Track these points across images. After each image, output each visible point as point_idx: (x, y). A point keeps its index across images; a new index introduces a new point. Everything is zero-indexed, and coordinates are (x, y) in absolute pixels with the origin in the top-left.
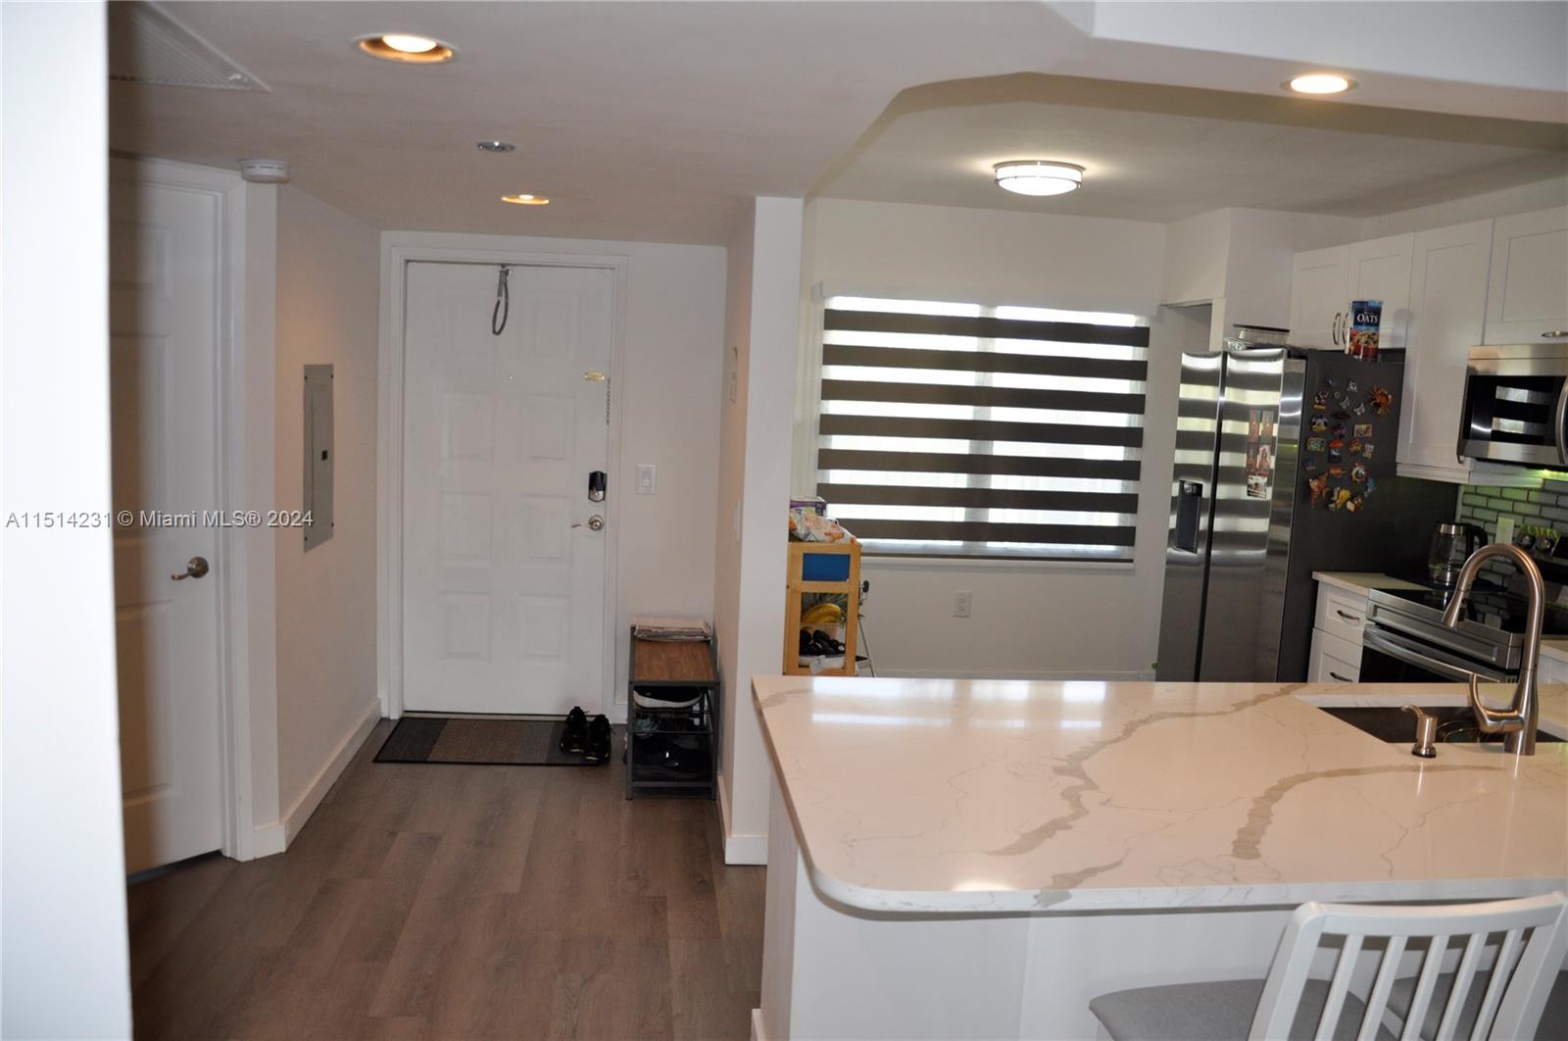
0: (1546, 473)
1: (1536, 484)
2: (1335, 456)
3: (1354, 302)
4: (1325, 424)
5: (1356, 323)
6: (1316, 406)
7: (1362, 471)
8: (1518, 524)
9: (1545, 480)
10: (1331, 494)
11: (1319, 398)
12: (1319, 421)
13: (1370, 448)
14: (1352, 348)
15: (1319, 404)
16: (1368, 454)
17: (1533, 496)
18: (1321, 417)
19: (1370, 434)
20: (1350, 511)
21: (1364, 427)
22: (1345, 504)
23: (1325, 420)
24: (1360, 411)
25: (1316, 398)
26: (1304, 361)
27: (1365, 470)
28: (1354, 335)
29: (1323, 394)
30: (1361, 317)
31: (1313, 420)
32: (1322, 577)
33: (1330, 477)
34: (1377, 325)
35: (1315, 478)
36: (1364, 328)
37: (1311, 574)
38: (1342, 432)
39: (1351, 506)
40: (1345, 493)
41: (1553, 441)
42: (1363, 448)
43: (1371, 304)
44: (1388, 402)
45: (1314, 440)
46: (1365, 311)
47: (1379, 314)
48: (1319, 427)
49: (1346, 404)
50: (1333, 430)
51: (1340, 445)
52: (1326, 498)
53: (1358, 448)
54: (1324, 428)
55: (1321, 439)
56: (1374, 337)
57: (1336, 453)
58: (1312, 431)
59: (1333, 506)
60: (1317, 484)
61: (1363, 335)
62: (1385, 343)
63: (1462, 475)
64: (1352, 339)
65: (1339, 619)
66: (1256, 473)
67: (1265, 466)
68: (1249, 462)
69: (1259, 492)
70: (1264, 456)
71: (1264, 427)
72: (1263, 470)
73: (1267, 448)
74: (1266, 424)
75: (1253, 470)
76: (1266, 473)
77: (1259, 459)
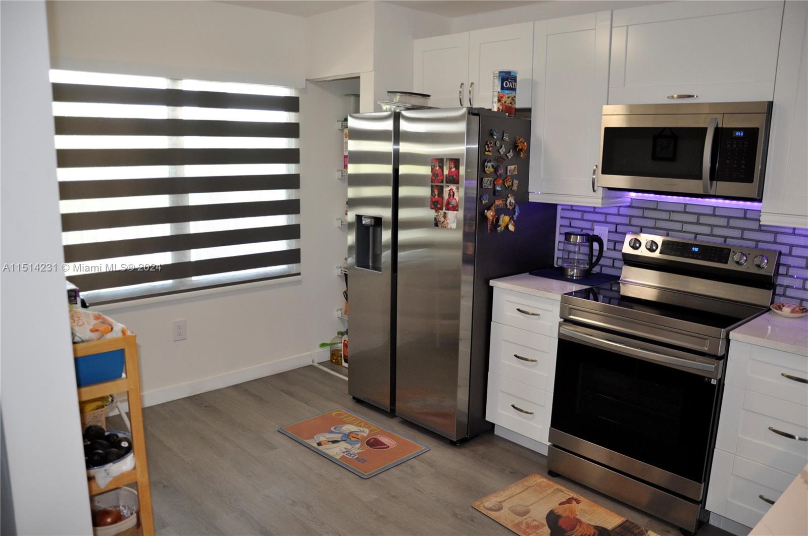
0: (633, 195)
1: (627, 202)
2: (498, 191)
3: (500, 72)
4: (492, 166)
5: (502, 88)
6: (486, 153)
7: (513, 201)
8: (611, 230)
9: (632, 199)
10: (498, 220)
11: (488, 147)
12: (489, 164)
13: (516, 182)
14: (501, 107)
15: (489, 151)
16: (515, 188)
17: (623, 211)
18: (490, 162)
19: (516, 173)
20: (511, 231)
21: (513, 167)
22: (507, 227)
23: (492, 163)
24: (510, 155)
25: (486, 147)
26: (478, 117)
27: (515, 200)
28: (502, 97)
29: (490, 143)
30: (506, 84)
31: (486, 164)
32: (492, 283)
33: (496, 206)
34: (514, 89)
35: (489, 209)
36: (506, 92)
37: (489, 281)
38: (501, 171)
39: (511, 228)
40: (507, 218)
41: (699, 177)
42: (512, 183)
43: (512, 74)
44: (525, 148)
45: (485, 180)
46: (508, 79)
47: (515, 81)
48: (489, 169)
49: (502, 151)
50: (496, 169)
51: (501, 182)
52: (496, 224)
53: (510, 183)
54: (492, 170)
55: (490, 179)
56: (513, 99)
57: (498, 188)
58: (484, 171)
59: (499, 229)
60: (490, 214)
61: (508, 97)
62: (519, 105)
63: (595, 200)
64: (499, 101)
65: (518, 315)
66: (444, 208)
67: (453, 202)
68: (434, 200)
69: (448, 223)
70: (452, 194)
71: (449, 172)
72: (451, 206)
73: (454, 187)
74: (450, 168)
75: (439, 206)
76: (455, 208)
77: (446, 196)
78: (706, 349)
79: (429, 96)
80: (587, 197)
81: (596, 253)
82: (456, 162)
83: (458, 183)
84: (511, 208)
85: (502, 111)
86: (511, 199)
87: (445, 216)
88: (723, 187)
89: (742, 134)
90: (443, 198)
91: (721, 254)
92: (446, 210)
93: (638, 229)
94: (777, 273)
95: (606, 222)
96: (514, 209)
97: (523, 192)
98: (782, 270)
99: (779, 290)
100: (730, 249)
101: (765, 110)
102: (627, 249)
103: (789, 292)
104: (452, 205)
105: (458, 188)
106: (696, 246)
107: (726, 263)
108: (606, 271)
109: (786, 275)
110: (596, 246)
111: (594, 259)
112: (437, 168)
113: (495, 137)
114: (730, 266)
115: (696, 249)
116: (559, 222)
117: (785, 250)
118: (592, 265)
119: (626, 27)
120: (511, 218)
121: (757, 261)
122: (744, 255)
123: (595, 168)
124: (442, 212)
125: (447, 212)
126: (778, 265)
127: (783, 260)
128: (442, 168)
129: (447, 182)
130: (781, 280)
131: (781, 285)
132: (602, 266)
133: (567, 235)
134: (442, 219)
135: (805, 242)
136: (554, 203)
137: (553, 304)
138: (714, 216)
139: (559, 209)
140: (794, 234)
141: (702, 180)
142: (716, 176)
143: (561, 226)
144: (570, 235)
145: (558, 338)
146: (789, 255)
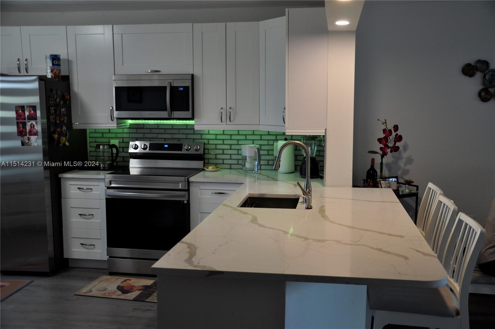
0: (130, 122)
1: (128, 126)
2: (58, 123)
3: (51, 55)
4: (54, 109)
5: (53, 64)
6: (50, 102)
7: (65, 129)
8: (120, 141)
9: (130, 124)
10: (59, 139)
11: (51, 99)
13: (66, 118)
14: (53, 75)
15: (51, 101)
16: (65, 121)
17: (126, 130)
18: (52, 107)
19: (65, 113)
20: (67, 146)
21: (63, 109)
22: (64, 144)
23: (53, 108)
24: (62, 103)
25: (50, 98)
26: (44, 82)
27: (66, 128)
29: (52, 96)
30: (55, 62)
31: (51, 108)
32: (60, 175)
33: (58, 132)
34: (60, 65)
35: (54, 133)
36: (56, 67)
37: (58, 175)
38: (58, 112)
39: (67, 144)
40: (64, 139)
41: (165, 109)
42: (64, 119)
43: (58, 56)
44: (69, 98)
45: (51, 117)
46: (55, 59)
47: (60, 61)
48: (52, 111)
49: (58, 100)
50: (56, 112)
51: (58, 118)
52: (59, 142)
53: (63, 119)
54: (54, 111)
55: (53, 116)
56: (60, 71)
57: (58, 122)
58: (51, 113)
59: (60, 145)
60: (56, 136)
61: (57, 70)
62: (63, 73)
63: (113, 125)
64: (52, 71)
65: (78, 191)
66: (28, 135)
67: (34, 131)
68: (19, 130)
69: (31, 143)
70: (32, 126)
71: (29, 114)
72: (32, 133)
73: (34, 122)
74: (30, 111)
75: (24, 134)
76: (36, 134)
77: (28, 128)
78: (180, 187)
80: (108, 123)
81: (114, 155)
82: (34, 108)
83: (36, 119)
84: (65, 133)
85: (54, 77)
86: (64, 128)
87: (29, 139)
88: (176, 114)
89: (182, 89)
90: (26, 129)
91: (179, 147)
92: (29, 135)
93: (135, 139)
94: (204, 153)
95: (116, 138)
96: (66, 133)
97: (69, 124)
98: (206, 151)
99: (206, 161)
100: (182, 144)
101: (190, 78)
102: (131, 150)
103: (211, 161)
104: (34, 132)
105: (36, 123)
106: (166, 144)
107: (182, 151)
108: (119, 164)
109: (208, 154)
110: (114, 150)
111: (114, 158)
112: (20, 111)
113: (54, 93)
114: (184, 152)
115: (166, 146)
116: (89, 140)
117: (206, 142)
118: (113, 161)
119: (121, 35)
120: (66, 138)
121: (195, 148)
122: (189, 146)
123: (111, 108)
124: (26, 137)
125: (30, 137)
126: (204, 149)
127: (207, 147)
128: (24, 111)
129: (28, 119)
130: (207, 156)
131: (207, 159)
132: (117, 162)
133: (98, 147)
134: (27, 141)
135: (214, 137)
136: (85, 128)
137: (99, 182)
138: (172, 129)
139: (88, 132)
140: (209, 134)
141: (167, 111)
142: (173, 109)
143: (90, 142)
144: (100, 145)
145: (105, 199)
146: (208, 144)
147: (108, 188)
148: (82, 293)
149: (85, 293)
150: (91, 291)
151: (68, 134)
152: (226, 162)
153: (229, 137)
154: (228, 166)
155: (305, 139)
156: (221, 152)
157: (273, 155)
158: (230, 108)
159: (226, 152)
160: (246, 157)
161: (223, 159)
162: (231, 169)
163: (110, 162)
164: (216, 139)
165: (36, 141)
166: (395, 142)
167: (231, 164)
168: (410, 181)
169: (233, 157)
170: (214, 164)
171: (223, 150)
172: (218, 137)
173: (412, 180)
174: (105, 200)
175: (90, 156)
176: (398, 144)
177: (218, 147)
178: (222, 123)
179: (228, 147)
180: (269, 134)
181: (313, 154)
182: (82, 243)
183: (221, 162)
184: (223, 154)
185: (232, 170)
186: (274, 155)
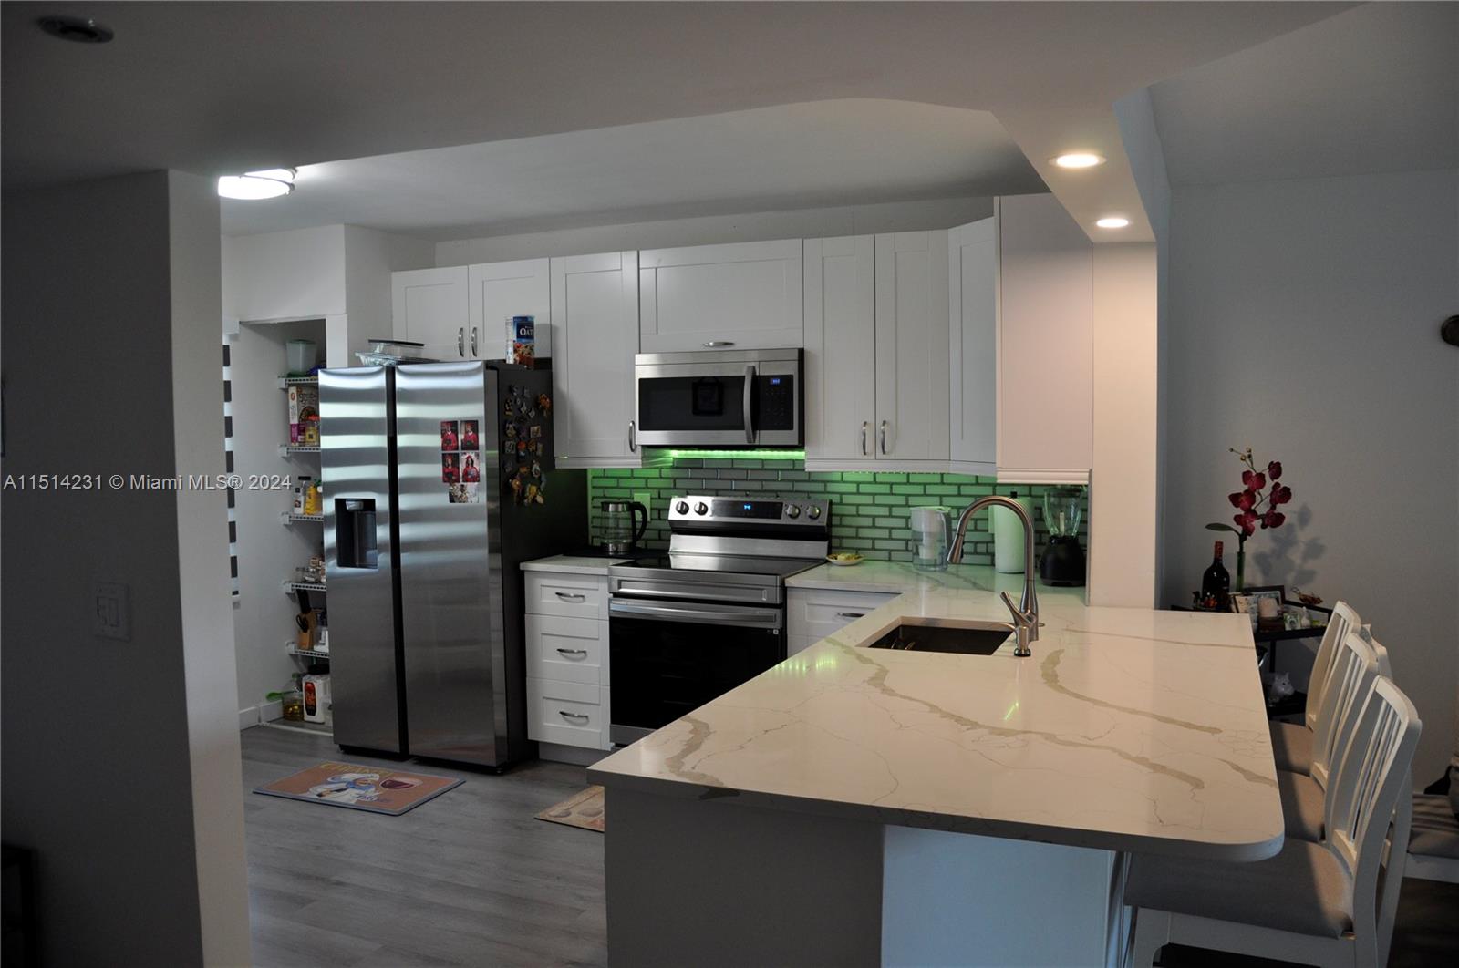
0: (675, 454)
1: (669, 462)
2: (522, 457)
3: (514, 318)
4: (514, 427)
5: (519, 336)
6: (507, 413)
7: (538, 468)
8: (653, 496)
9: (675, 459)
10: (524, 491)
12: (511, 426)
13: (540, 445)
14: (518, 359)
15: (510, 410)
16: (539, 453)
17: (666, 473)
18: (511, 423)
19: (539, 435)
20: (540, 504)
21: (536, 428)
22: (534, 500)
23: (514, 424)
24: (532, 414)
25: (507, 406)
26: (495, 372)
27: (541, 468)
28: (518, 347)
29: (511, 401)
30: (523, 332)
31: (508, 425)
32: (523, 566)
33: (521, 475)
34: (532, 338)
35: (513, 478)
36: (524, 340)
37: (518, 566)
38: (524, 434)
39: (540, 499)
40: (534, 489)
41: (741, 427)
42: (537, 447)
43: (529, 320)
44: (548, 405)
45: (508, 443)
46: (524, 326)
47: (533, 328)
48: (511, 431)
49: (524, 409)
50: (518, 433)
51: (524, 446)
52: (522, 495)
53: (534, 448)
54: (514, 432)
55: (512, 443)
56: (532, 349)
57: (522, 454)
58: (507, 435)
59: (526, 501)
60: (516, 483)
61: (526, 347)
62: (538, 354)
63: (635, 461)
64: (515, 351)
65: (558, 600)
66: (461, 480)
67: (473, 472)
68: (447, 471)
69: (467, 497)
70: (470, 463)
71: (465, 437)
72: (469, 476)
73: (472, 454)
74: (467, 432)
75: (454, 478)
76: (476, 479)
77: (462, 466)
78: (764, 599)
79: (422, 345)
80: (625, 458)
81: (639, 526)
82: (473, 424)
83: (478, 449)
84: (537, 476)
85: (520, 363)
86: (536, 467)
87: (463, 489)
88: (765, 436)
89: (777, 382)
90: (458, 468)
91: (775, 510)
92: (463, 481)
93: (685, 491)
94: (830, 524)
95: (647, 488)
96: (540, 477)
97: (548, 460)
98: (835, 521)
99: (835, 542)
100: (782, 504)
101: (795, 355)
102: (674, 515)
103: (846, 543)
104: (472, 475)
105: (477, 455)
106: (747, 503)
107: (780, 518)
108: (652, 545)
109: (841, 526)
110: (638, 514)
111: (638, 532)
112: (450, 433)
113: (515, 394)
114: (784, 521)
115: (748, 507)
116: (591, 493)
117: (836, 499)
118: (635, 538)
119: (654, 270)
120: (539, 488)
121: (809, 512)
122: (796, 507)
123: (631, 424)
124: (458, 485)
125: (465, 484)
126: (830, 515)
127: (836, 509)
128: (455, 432)
129: (463, 449)
130: (835, 531)
131: (836, 537)
132: (646, 540)
133: (605, 506)
134: (460, 493)
135: (853, 488)
136: (585, 467)
137: (598, 581)
138: (763, 469)
139: (590, 476)
140: (842, 481)
141: (743, 429)
142: (757, 425)
143: (593, 498)
144: (608, 504)
145: (608, 618)
146: (841, 503)
147: (617, 595)
148: (550, 816)
149: (556, 816)
150: (569, 814)
151: (543, 478)
152: (879, 544)
153: (886, 489)
154: (885, 555)
155: (1052, 493)
156: (868, 522)
157: (987, 531)
158: (884, 423)
159: (879, 522)
160: (921, 533)
161: (874, 539)
162: (890, 560)
163: (629, 541)
164: (858, 493)
165: (477, 495)
166: (1274, 503)
167: (890, 551)
168: (1313, 599)
169: (896, 534)
170: (853, 548)
171: (874, 517)
172: (863, 488)
173: (1317, 595)
174: (608, 622)
175: (593, 527)
176: (1281, 508)
177: (863, 511)
178: (866, 457)
179: (885, 511)
180: (977, 484)
181: (1071, 529)
182: (562, 710)
183: (868, 544)
184: (874, 526)
185: (892, 564)
186: (990, 532)
